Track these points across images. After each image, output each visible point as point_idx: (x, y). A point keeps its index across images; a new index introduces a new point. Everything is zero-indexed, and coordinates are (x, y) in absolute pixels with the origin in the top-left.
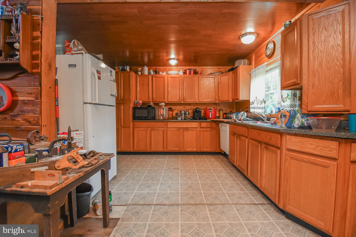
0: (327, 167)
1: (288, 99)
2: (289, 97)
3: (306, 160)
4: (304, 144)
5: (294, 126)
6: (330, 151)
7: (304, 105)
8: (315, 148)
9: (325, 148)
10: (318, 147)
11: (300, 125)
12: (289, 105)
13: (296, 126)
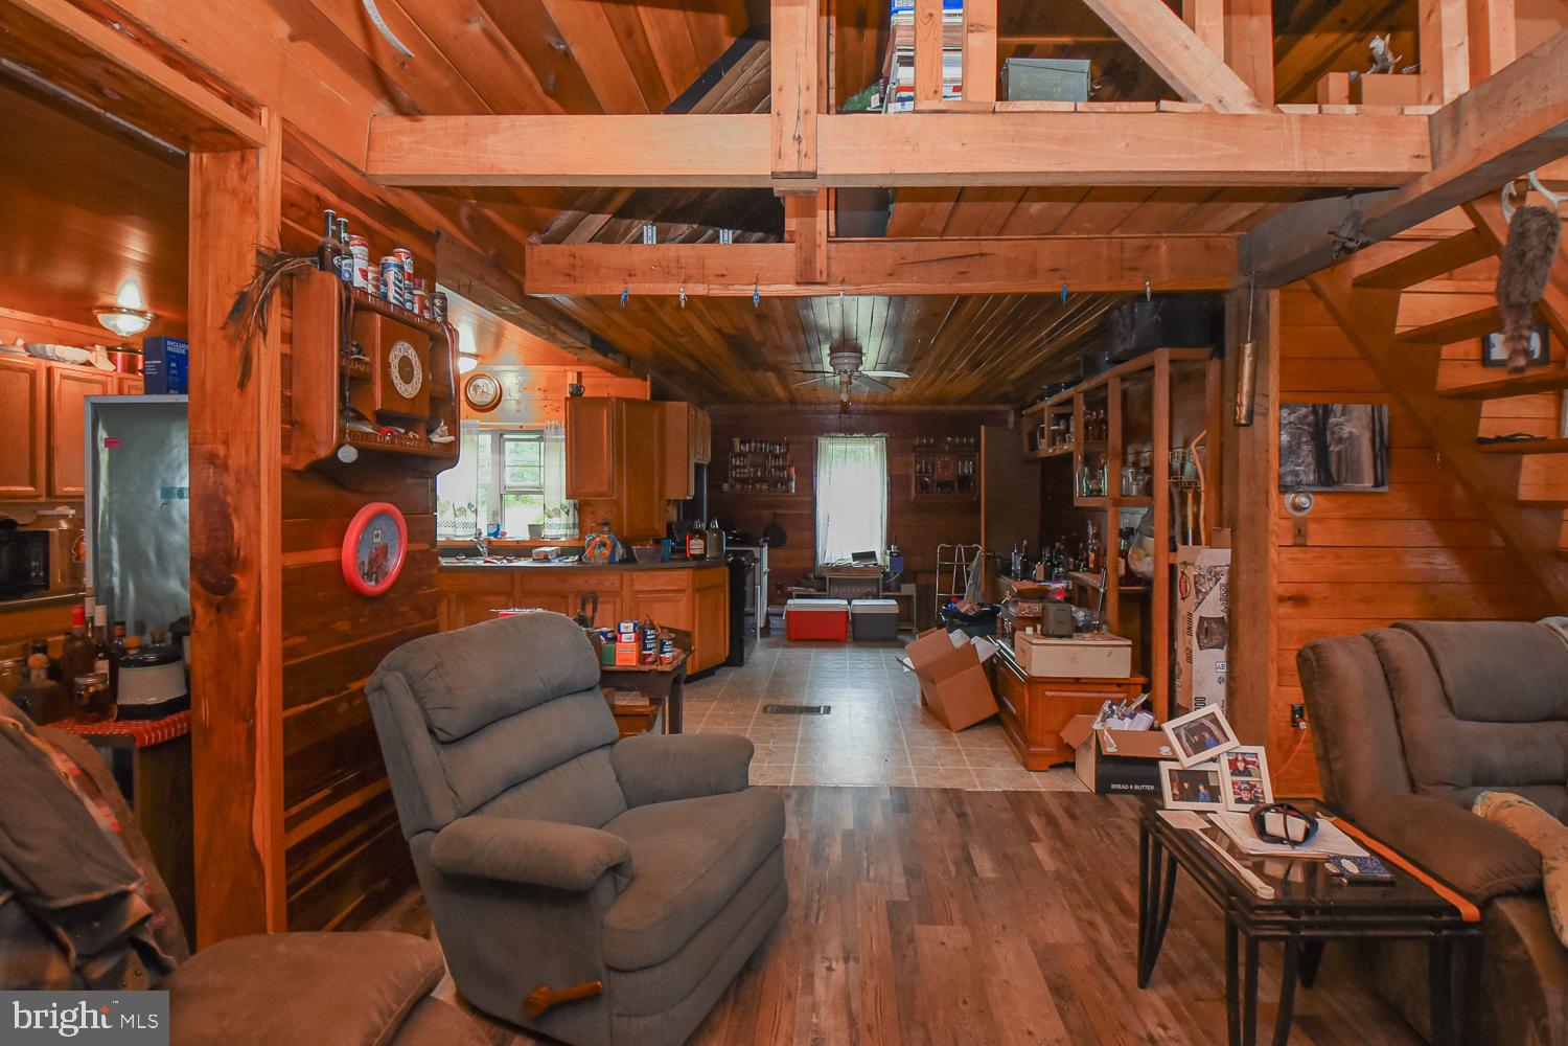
0: (678, 601)
10: (670, 581)
12: (564, 524)
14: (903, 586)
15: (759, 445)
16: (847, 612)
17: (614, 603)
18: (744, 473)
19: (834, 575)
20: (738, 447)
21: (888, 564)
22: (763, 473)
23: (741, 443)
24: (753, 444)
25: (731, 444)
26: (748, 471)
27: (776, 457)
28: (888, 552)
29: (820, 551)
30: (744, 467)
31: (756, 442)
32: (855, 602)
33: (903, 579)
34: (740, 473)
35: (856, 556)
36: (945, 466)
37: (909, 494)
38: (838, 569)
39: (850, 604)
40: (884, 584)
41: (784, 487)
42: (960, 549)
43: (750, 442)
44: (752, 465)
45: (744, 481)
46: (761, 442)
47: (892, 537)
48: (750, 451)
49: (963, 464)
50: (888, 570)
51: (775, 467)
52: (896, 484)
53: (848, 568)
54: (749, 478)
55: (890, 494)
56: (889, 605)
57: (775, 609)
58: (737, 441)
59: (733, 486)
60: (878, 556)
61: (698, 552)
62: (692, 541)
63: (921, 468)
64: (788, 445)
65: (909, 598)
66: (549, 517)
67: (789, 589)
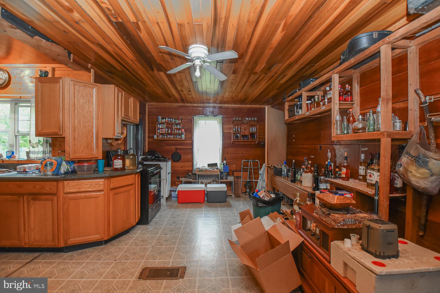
0: (97, 197)
1: (40, 145)
2: (41, 143)
3: (82, 197)
4: (81, 186)
5: (61, 173)
6: (100, 186)
7: (67, 153)
8: (89, 187)
9: (96, 185)
10: (91, 185)
11: (66, 171)
12: (42, 151)
13: (62, 172)
14: (228, 177)
15: (169, 119)
16: (205, 190)
17: (52, 200)
18: (163, 131)
19: (200, 173)
20: (160, 120)
21: (223, 169)
22: (171, 131)
23: (162, 118)
24: (167, 119)
25: (157, 119)
26: (165, 131)
27: (177, 124)
28: (222, 163)
29: (195, 163)
30: (163, 129)
31: (168, 118)
32: (208, 186)
33: (228, 174)
34: (162, 131)
35: (209, 165)
36: (245, 129)
37: (231, 140)
38: (201, 170)
39: (206, 186)
40: (220, 176)
41: (180, 137)
42: (251, 162)
43: (165, 118)
44: (167, 128)
45: (162, 134)
46: (170, 118)
47: (224, 158)
48: (166, 122)
49: (252, 128)
50: (222, 171)
51: (176, 129)
52: (225, 136)
53: (206, 170)
54: (165, 133)
55: (223, 140)
56: (223, 187)
57: (174, 188)
58: (160, 117)
59: (158, 136)
60: (218, 165)
61: (119, 167)
62: (115, 161)
63: (235, 130)
64: (182, 120)
65: (230, 182)
66: (33, 147)
67: (181, 179)
